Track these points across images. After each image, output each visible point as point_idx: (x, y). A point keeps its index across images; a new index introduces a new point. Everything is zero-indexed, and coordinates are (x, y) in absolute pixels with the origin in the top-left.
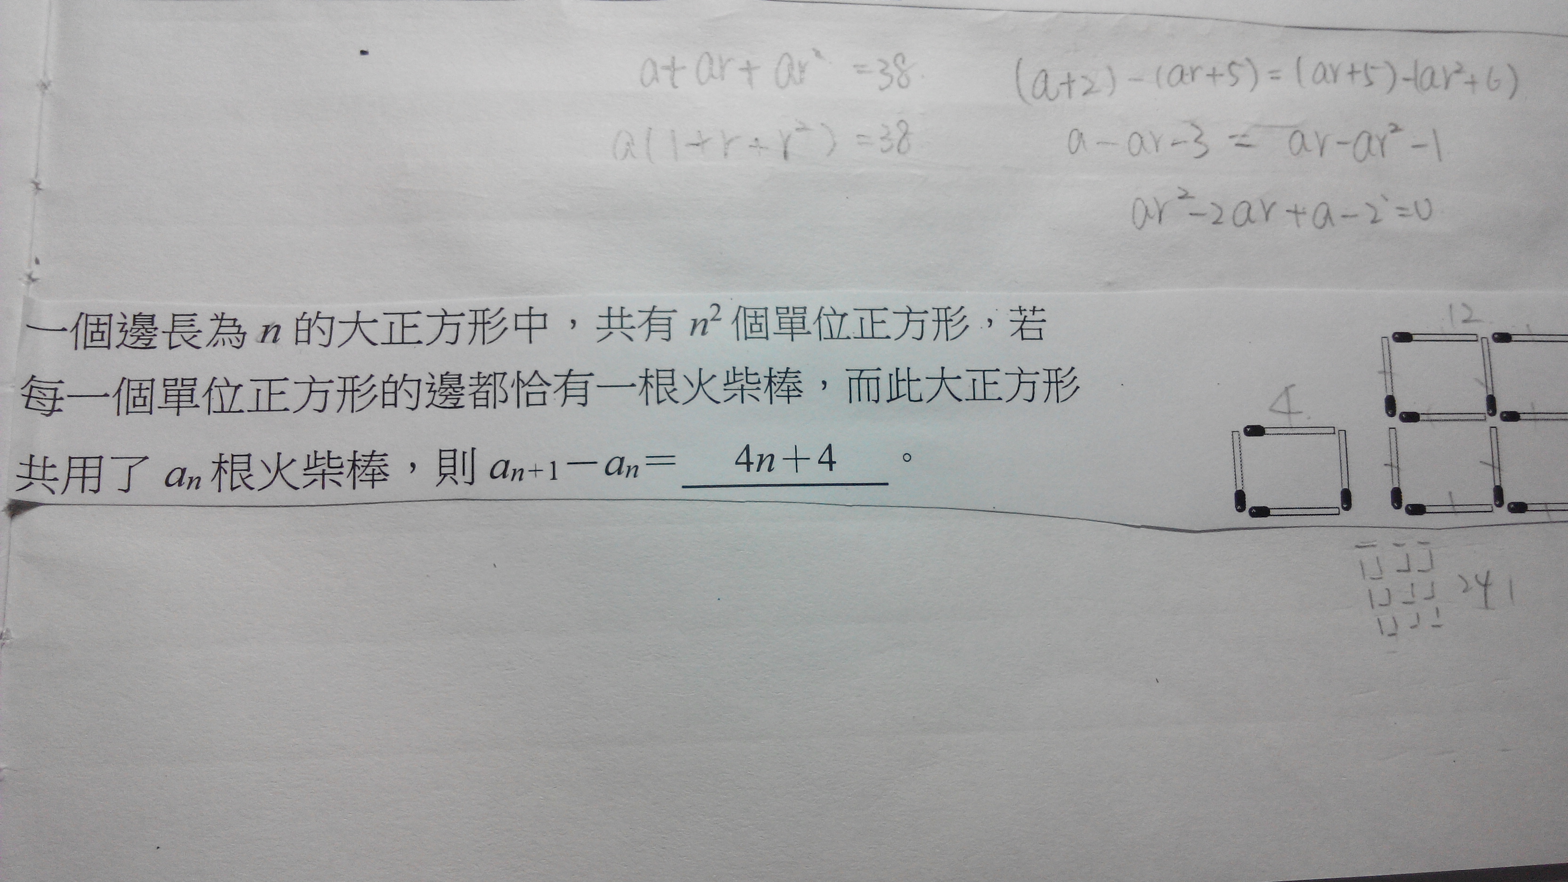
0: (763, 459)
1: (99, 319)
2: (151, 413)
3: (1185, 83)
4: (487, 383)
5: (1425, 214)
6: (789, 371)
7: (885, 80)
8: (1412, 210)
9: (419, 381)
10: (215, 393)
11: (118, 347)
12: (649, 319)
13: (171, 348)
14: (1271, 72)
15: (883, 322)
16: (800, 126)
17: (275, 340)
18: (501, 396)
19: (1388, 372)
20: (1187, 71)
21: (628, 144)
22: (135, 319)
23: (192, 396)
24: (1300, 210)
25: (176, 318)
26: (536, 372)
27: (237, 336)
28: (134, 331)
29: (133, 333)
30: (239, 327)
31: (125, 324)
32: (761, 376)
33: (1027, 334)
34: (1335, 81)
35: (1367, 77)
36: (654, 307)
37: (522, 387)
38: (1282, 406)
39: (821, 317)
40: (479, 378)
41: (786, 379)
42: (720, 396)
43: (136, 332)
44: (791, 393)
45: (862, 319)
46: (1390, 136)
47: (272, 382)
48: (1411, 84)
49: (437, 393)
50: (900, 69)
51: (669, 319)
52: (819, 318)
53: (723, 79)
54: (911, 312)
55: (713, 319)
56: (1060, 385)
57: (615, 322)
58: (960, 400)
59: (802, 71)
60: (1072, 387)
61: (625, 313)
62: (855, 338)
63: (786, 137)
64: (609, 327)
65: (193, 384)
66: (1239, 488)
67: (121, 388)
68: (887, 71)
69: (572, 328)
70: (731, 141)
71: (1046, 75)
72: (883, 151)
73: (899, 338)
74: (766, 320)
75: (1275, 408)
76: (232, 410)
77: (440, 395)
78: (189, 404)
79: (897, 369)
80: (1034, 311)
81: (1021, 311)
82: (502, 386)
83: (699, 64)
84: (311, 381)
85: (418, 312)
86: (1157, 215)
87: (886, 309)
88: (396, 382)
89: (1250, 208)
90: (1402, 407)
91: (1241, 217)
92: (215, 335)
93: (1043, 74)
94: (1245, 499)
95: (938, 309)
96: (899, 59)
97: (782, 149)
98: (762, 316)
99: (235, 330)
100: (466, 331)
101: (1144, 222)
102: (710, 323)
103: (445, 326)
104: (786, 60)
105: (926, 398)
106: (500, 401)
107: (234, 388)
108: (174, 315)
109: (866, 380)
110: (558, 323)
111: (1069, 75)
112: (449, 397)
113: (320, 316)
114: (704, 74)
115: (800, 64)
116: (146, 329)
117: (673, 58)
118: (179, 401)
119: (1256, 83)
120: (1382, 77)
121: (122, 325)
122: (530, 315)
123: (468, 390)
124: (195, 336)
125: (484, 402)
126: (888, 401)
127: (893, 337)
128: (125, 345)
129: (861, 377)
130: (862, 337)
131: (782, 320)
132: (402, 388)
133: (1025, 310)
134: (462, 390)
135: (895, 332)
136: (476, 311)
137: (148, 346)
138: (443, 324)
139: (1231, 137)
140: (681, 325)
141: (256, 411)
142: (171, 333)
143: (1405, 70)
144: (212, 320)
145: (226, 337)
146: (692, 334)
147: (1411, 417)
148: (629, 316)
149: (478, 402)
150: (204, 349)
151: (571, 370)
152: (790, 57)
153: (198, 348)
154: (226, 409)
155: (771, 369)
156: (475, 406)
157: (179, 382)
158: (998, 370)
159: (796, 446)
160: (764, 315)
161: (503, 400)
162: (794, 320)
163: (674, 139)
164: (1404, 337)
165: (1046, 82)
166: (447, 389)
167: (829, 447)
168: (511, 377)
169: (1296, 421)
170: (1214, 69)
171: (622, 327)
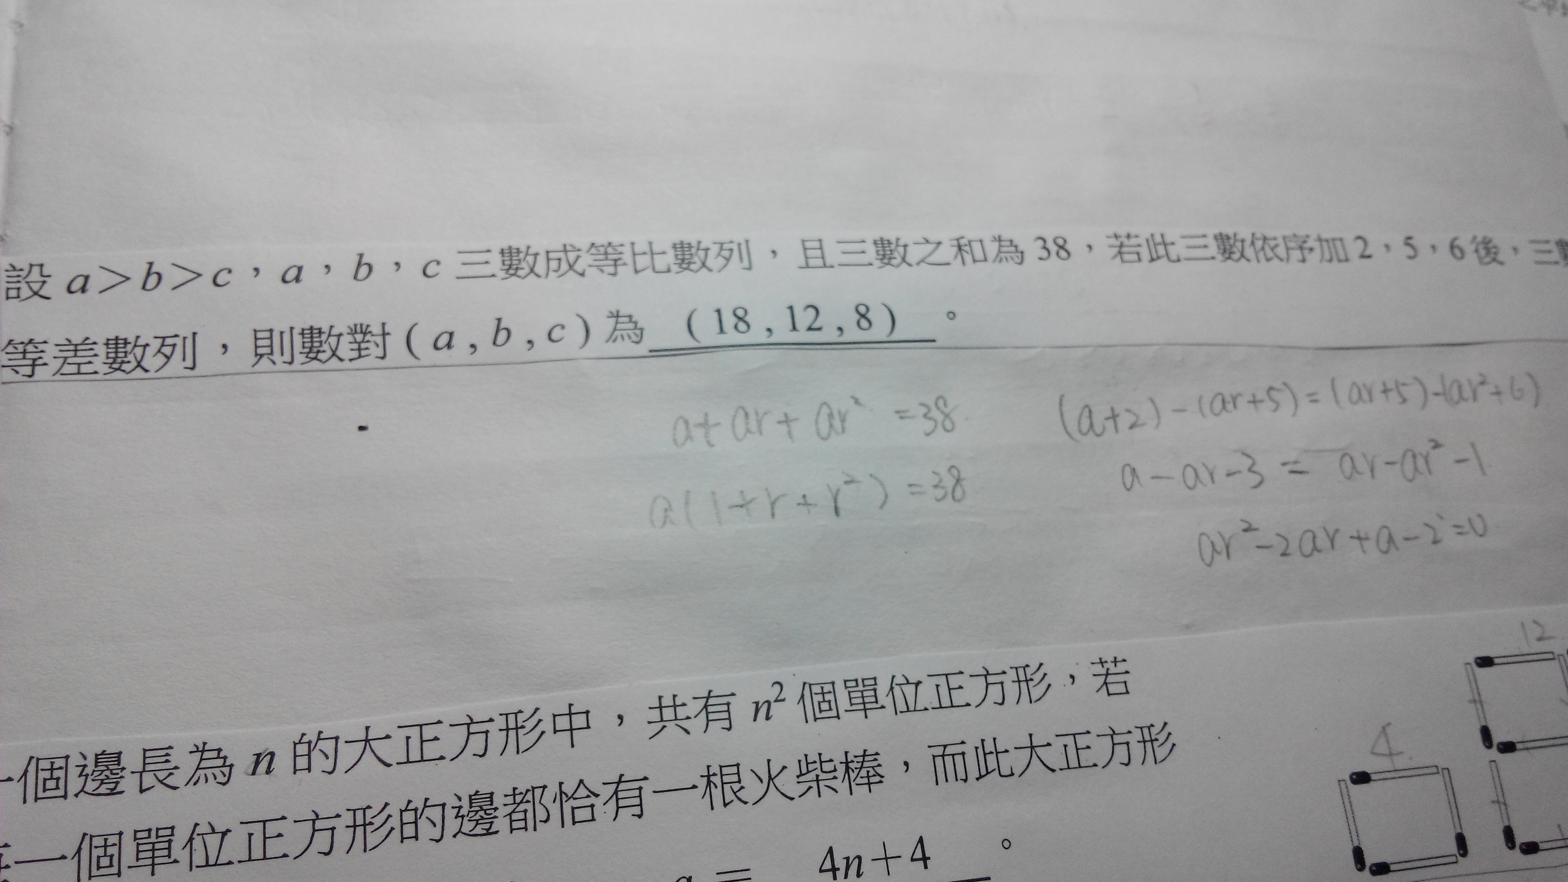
0: (850, 862)
1: (52, 763)
2: (119, 874)
3: (1227, 411)
4: (524, 801)
5: (1480, 530)
6: (867, 753)
7: (930, 425)
8: (1467, 528)
9: (443, 805)
10: (198, 842)
11: (76, 795)
12: (706, 706)
13: (142, 791)
14: (1309, 395)
15: (961, 687)
16: (848, 479)
17: (268, 771)
18: (541, 815)
19: (1477, 701)
20: (1228, 399)
21: (666, 510)
22: (97, 759)
23: (169, 849)
24: (1362, 535)
25: (148, 754)
26: (581, 781)
27: (223, 769)
28: (96, 774)
29: (96, 777)
30: (225, 758)
31: (85, 766)
32: (836, 762)
33: (1113, 689)
34: (1371, 400)
35: (1400, 395)
36: (710, 692)
37: (566, 801)
38: (1382, 748)
39: (893, 688)
40: (514, 795)
41: (865, 763)
42: (794, 790)
43: (99, 775)
44: (872, 780)
45: (937, 686)
46: (1434, 453)
47: (267, 824)
48: (1441, 399)
49: (466, 819)
50: (942, 412)
51: (728, 704)
52: (892, 688)
53: (761, 434)
54: (988, 673)
55: (776, 701)
56: (1156, 744)
57: (668, 714)
58: (1053, 771)
59: (843, 420)
60: (1168, 745)
61: (679, 701)
62: (933, 708)
63: (834, 491)
64: (662, 720)
65: (170, 834)
66: (1356, 844)
67: (82, 847)
68: (930, 415)
69: (619, 725)
70: (777, 499)
71: (1090, 411)
72: (938, 500)
73: (980, 704)
74: (835, 696)
75: (1376, 750)
76: (218, 863)
77: (469, 820)
78: (166, 860)
79: (983, 741)
80: (1115, 662)
81: (1101, 663)
82: (542, 802)
83: (733, 420)
84: (314, 817)
85: (439, 722)
86: (1224, 550)
87: (961, 673)
88: (416, 810)
89: (1314, 537)
90: (1498, 737)
91: (1308, 547)
92: (196, 770)
93: (1087, 410)
94: (1363, 855)
95: (1016, 668)
96: (941, 403)
97: (833, 505)
98: (830, 692)
99: (220, 762)
100: (497, 739)
101: (1213, 558)
102: (773, 705)
103: (471, 736)
104: (825, 410)
105: (1017, 772)
106: (540, 821)
107: (221, 834)
108: (145, 751)
109: (951, 757)
110: (602, 719)
111: (1112, 409)
112: (480, 822)
113: (322, 736)
114: (741, 429)
115: (840, 413)
116: (111, 770)
117: (706, 414)
118: (153, 857)
119: (1296, 406)
120: (1413, 392)
121: (81, 768)
122: (570, 714)
123: (502, 811)
124: (171, 774)
125: (522, 824)
126: (978, 779)
127: (974, 704)
128: (87, 793)
129: (945, 754)
130: (941, 707)
131: (853, 695)
132: (424, 816)
133: (1106, 662)
134: (495, 812)
135: (975, 700)
136: (507, 715)
137: (113, 792)
138: (469, 734)
139: (1284, 464)
140: (742, 710)
141: (248, 861)
142: (141, 773)
143: (1434, 386)
144: (191, 752)
145: (209, 772)
146: (755, 720)
147: (1508, 747)
148: (684, 705)
149: (516, 825)
150: (183, 790)
151: (621, 776)
152: (828, 406)
153: (175, 788)
154: (212, 861)
155: (846, 753)
156: (512, 830)
157: (153, 833)
158: (1088, 732)
159: (884, 843)
160: (832, 690)
161: (544, 819)
162: (865, 694)
163: (715, 503)
164: (1485, 662)
165: (1090, 417)
166: (477, 812)
167: (921, 840)
168: (553, 790)
169: (1401, 762)
170: (1254, 395)
171: (676, 719)
